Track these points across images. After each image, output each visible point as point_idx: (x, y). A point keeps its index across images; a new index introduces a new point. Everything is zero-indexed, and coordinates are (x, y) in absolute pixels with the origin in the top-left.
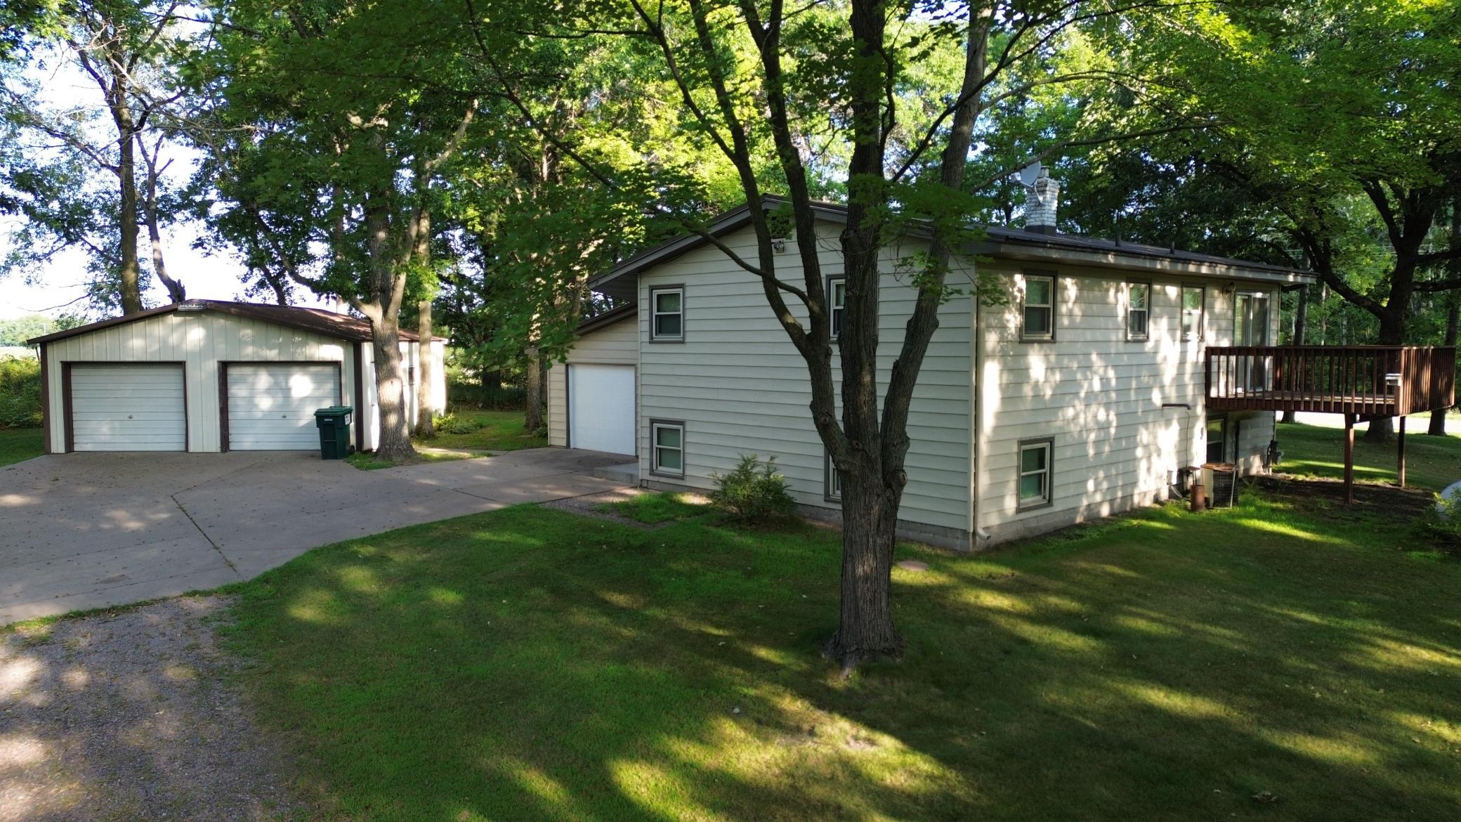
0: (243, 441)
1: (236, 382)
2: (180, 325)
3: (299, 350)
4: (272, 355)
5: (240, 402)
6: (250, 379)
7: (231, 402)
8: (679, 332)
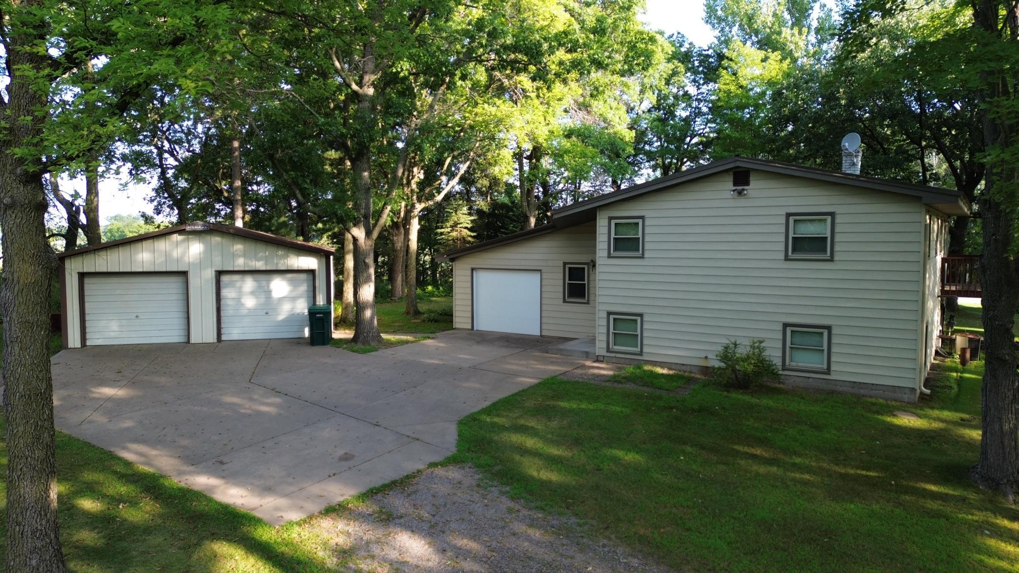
0: (233, 333)
1: (228, 286)
2: (183, 241)
3: (282, 262)
4: (260, 265)
5: (230, 302)
6: (238, 284)
7: (223, 302)
8: (638, 250)
